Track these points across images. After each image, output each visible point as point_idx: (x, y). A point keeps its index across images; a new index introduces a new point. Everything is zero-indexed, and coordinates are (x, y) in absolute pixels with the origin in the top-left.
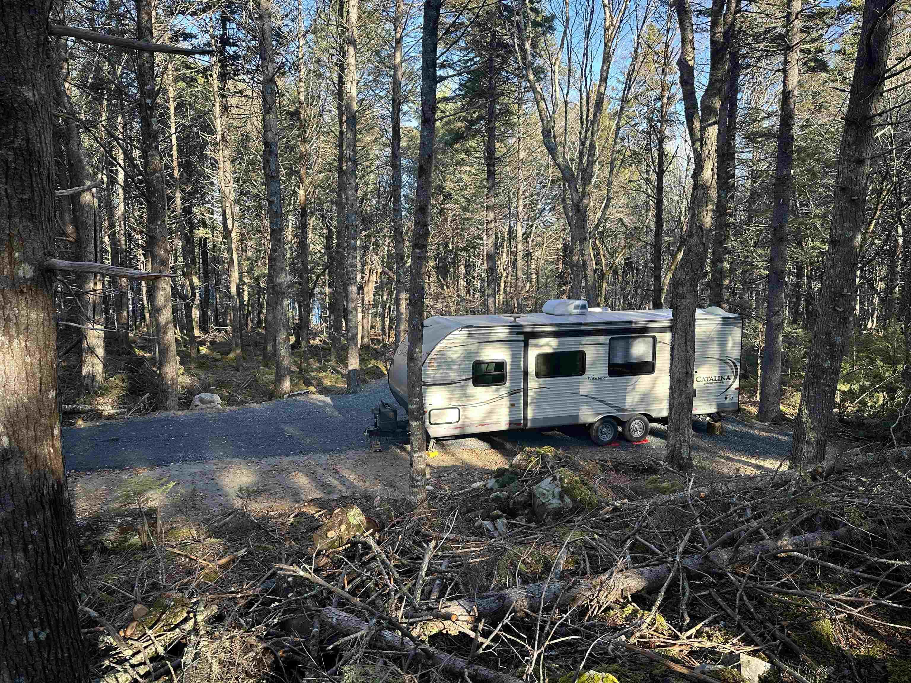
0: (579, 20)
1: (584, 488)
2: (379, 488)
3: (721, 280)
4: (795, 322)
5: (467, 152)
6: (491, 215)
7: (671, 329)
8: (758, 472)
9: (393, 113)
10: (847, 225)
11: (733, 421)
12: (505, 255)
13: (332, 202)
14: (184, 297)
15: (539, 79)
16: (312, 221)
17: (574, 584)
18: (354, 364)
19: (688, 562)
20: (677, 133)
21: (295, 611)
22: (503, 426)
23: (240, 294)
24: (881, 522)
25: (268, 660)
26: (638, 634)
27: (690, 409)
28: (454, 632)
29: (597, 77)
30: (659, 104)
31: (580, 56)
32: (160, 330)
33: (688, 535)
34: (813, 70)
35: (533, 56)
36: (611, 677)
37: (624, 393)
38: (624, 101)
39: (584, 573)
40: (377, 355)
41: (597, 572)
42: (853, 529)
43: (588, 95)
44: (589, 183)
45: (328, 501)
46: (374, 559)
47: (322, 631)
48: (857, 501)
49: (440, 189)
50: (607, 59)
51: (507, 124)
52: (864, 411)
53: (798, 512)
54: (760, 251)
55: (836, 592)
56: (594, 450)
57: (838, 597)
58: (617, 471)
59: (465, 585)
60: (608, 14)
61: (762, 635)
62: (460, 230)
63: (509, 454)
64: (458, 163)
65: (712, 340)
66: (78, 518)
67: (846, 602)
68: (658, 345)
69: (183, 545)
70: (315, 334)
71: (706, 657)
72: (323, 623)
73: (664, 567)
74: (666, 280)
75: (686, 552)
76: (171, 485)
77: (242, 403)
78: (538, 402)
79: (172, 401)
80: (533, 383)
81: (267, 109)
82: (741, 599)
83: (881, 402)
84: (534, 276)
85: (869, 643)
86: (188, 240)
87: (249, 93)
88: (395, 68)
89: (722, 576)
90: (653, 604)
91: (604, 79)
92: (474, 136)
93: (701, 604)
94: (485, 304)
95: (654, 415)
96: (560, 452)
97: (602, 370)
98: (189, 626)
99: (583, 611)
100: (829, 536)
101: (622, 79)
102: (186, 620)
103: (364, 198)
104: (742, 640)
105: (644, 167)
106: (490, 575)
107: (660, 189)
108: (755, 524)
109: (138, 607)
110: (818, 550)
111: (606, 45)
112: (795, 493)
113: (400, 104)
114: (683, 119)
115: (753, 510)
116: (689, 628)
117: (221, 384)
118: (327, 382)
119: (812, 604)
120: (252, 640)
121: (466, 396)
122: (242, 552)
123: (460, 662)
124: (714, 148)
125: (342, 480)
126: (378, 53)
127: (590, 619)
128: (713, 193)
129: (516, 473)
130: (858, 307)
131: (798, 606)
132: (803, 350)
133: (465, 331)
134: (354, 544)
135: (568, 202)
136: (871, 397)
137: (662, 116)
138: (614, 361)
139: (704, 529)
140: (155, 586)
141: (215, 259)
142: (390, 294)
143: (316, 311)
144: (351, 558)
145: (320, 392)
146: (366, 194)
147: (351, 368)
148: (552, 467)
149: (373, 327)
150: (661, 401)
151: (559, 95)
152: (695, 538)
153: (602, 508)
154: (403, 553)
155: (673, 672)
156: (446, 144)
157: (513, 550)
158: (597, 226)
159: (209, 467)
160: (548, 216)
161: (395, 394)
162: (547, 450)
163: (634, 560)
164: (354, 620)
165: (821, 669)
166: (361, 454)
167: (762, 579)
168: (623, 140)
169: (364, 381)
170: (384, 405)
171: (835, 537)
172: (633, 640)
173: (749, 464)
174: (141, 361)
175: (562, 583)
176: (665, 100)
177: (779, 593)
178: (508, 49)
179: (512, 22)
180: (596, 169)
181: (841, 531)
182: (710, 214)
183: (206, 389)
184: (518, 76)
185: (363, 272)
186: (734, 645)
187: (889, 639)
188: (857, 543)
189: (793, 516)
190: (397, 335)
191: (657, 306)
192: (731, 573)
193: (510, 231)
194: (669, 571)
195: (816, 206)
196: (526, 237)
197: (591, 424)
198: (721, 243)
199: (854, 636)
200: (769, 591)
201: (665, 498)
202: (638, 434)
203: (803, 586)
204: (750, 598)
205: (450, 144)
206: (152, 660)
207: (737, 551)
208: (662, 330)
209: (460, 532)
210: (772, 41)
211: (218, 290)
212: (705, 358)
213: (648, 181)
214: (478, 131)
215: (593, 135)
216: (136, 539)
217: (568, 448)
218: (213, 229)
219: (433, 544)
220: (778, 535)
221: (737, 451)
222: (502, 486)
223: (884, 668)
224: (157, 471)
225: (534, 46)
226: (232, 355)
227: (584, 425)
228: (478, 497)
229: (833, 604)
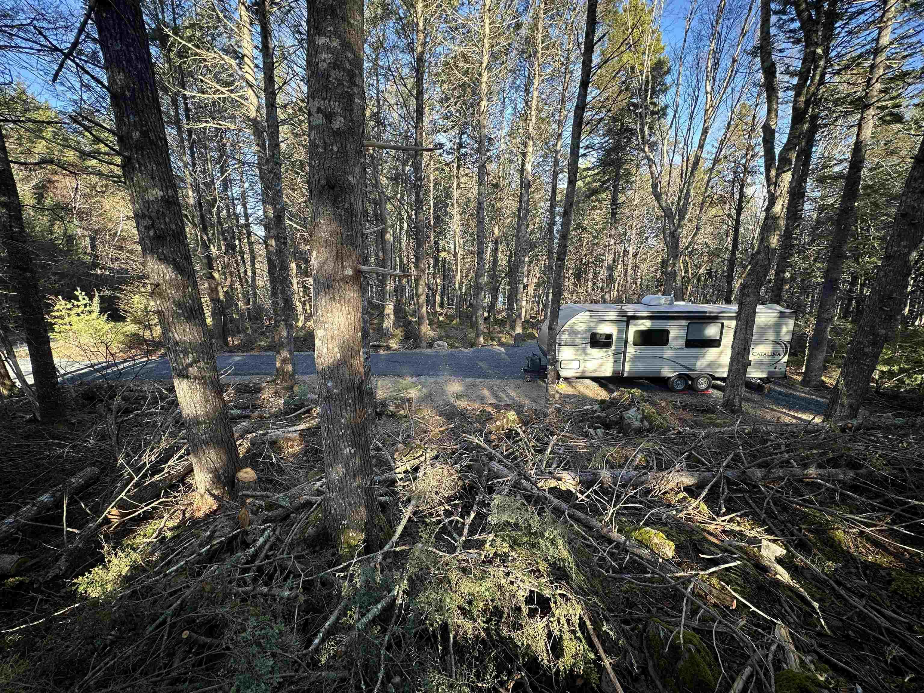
0: (687, 105)
1: (658, 417)
2: (527, 402)
3: (782, 285)
4: (845, 317)
5: (600, 202)
6: (612, 242)
7: (736, 318)
8: (794, 421)
9: (553, 180)
10: (903, 243)
11: (779, 385)
12: (619, 266)
13: (513, 235)
14: (432, 290)
15: (652, 150)
16: (501, 247)
17: (644, 474)
18: (519, 330)
19: (729, 473)
20: (757, 181)
21: (476, 461)
22: (608, 374)
23: (460, 289)
24: (902, 470)
25: (460, 483)
26: (685, 512)
27: (745, 372)
28: (564, 488)
29: (696, 145)
30: (744, 161)
31: (685, 132)
32: (420, 306)
33: (731, 456)
34: (888, 123)
35: (650, 135)
36: (661, 534)
37: (696, 359)
38: (716, 161)
39: (652, 468)
40: (533, 326)
41: (660, 469)
42: (873, 471)
43: (688, 158)
44: (684, 219)
45: (499, 405)
46: (521, 440)
47: (489, 473)
48: (880, 452)
49: (579, 225)
50: (705, 131)
51: (627, 182)
52: (901, 388)
53: (825, 453)
54: (818, 265)
55: (851, 513)
56: (670, 394)
57: (853, 517)
58: (684, 409)
59: (574, 463)
60: (709, 100)
61: (782, 531)
62: (590, 250)
63: (611, 391)
64: (593, 208)
65: (769, 327)
66: (377, 398)
67: (860, 522)
68: (725, 329)
69: (424, 418)
70: (499, 312)
71: (735, 536)
72: (489, 470)
73: (710, 473)
74: (737, 285)
75: (727, 466)
76: (419, 387)
77: (457, 347)
78: (633, 360)
79: (424, 344)
80: (631, 349)
81: (481, 183)
82: (768, 503)
83: (919, 382)
84: (639, 280)
85: (877, 554)
86: (436, 259)
87: (471, 175)
88: (557, 152)
89: (755, 486)
90: (699, 495)
91: (701, 147)
92: (604, 191)
93: (735, 502)
94: (603, 298)
95: (717, 375)
96: (645, 394)
97: (681, 343)
98: (422, 459)
99: (648, 492)
100: (852, 474)
101: (717, 145)
102: (422, 455)
103: (533, 232)
104: (766, 530)
105: (727, 206)
106: (590, 460)
107: (738, 221)
108: (786, 456)
109: (400, 445)
110: (840, 481)
111: (705, 121)
112: (824, 439)
113: (558, 174)
114: (763, 169)
115: (786, 447)
116: (724, 515)
117: (448, 337)
118: (504, 340)
119: (829, 518)
120: (453, 471)
121: (586, 354)
122: (451, 426)
123: (564, 506)
124: (786, 189)
125: (508, 395)
126: (546, 143)
127: (652, 496)
128: (782, 223)
129: (612, 403)
130: (907, 309)
131: (815, 516)
132: (849, 338)
133: (588, 313)
134: (511, 431)
135: (667, 232)
136: (909, 377)
137: (745, 169)
138: (691, 338)
139: (744, 454)
140: (409, 436)
141: (450, 270)
142: (544, 290)
143: (500, 299)
144: (509, 438)
145: (499, 345)
146: (533, 230)
147: (517, 332)
148: (638, 402)
149: (532, 309)
150: (723, 367)
151: (666, 160)
152: (737, 458)
153: (670, 431)
154: (538, 440)
155: (707, 540)
156: (585, 197)
157: (605, 448)
158: (687, 248)
159: (440, 380)
160: (653, 241)
161: (541, 349)
162: (636, 391)
163: (688, 465)
164: (506, 471)
165: (830, 563)
166: (519, 382)
167: (787, 494)
168: (712, 188)
169: (524, 340)
170: (534, 355)
171: (857, 475)
172: (681, 515)
173: (788, 415)
174: (410, 322)
175: (636, 472)
176: (749, 157)
177: (800, 505)
178: (633, 132)
179: (636, 114)
180: (690, 209)
181: (863, 471)
182: (776, 238)
183: (440, 339)
184: (637, 149)
185: (528, 276)
186: (758, 532)
187: (898, 555)
188: (877, 482)
189: (821, 455)
190: (546, 314)
191: (728, 302)
192: (763, 485)
193: (624, 251)
194: (714, 476)
195: (876, 230)
196: (635, 255)
197: (669, 378)
198: (785, 259)
199: (864, 547)
200: (792, 502)
201: (717, 430)
202: (704, 386)
203: (821, 504)
204: (775, 504)
205: (588, 197)
206: (404, 472)
207: (769, 472)
208: (730, 318)
209: (574, 433)
210: (851, 103)
211: (450, 286)
212: (761, 340)
213: (729, 216)
214: (608, 188)
215: (689, 185)
216: (402, 412)
217: (652, 392)
218: (449, 252)
219: (555, 437)
220: (806, 466)
221: (779, 405)
222: (603, 410)
223: (889, 574)
224: (415, 379)
225: (651, 128)
226: (454, 322)
227: (664, 378)
228: (587, 414)
229: (848, 521)
